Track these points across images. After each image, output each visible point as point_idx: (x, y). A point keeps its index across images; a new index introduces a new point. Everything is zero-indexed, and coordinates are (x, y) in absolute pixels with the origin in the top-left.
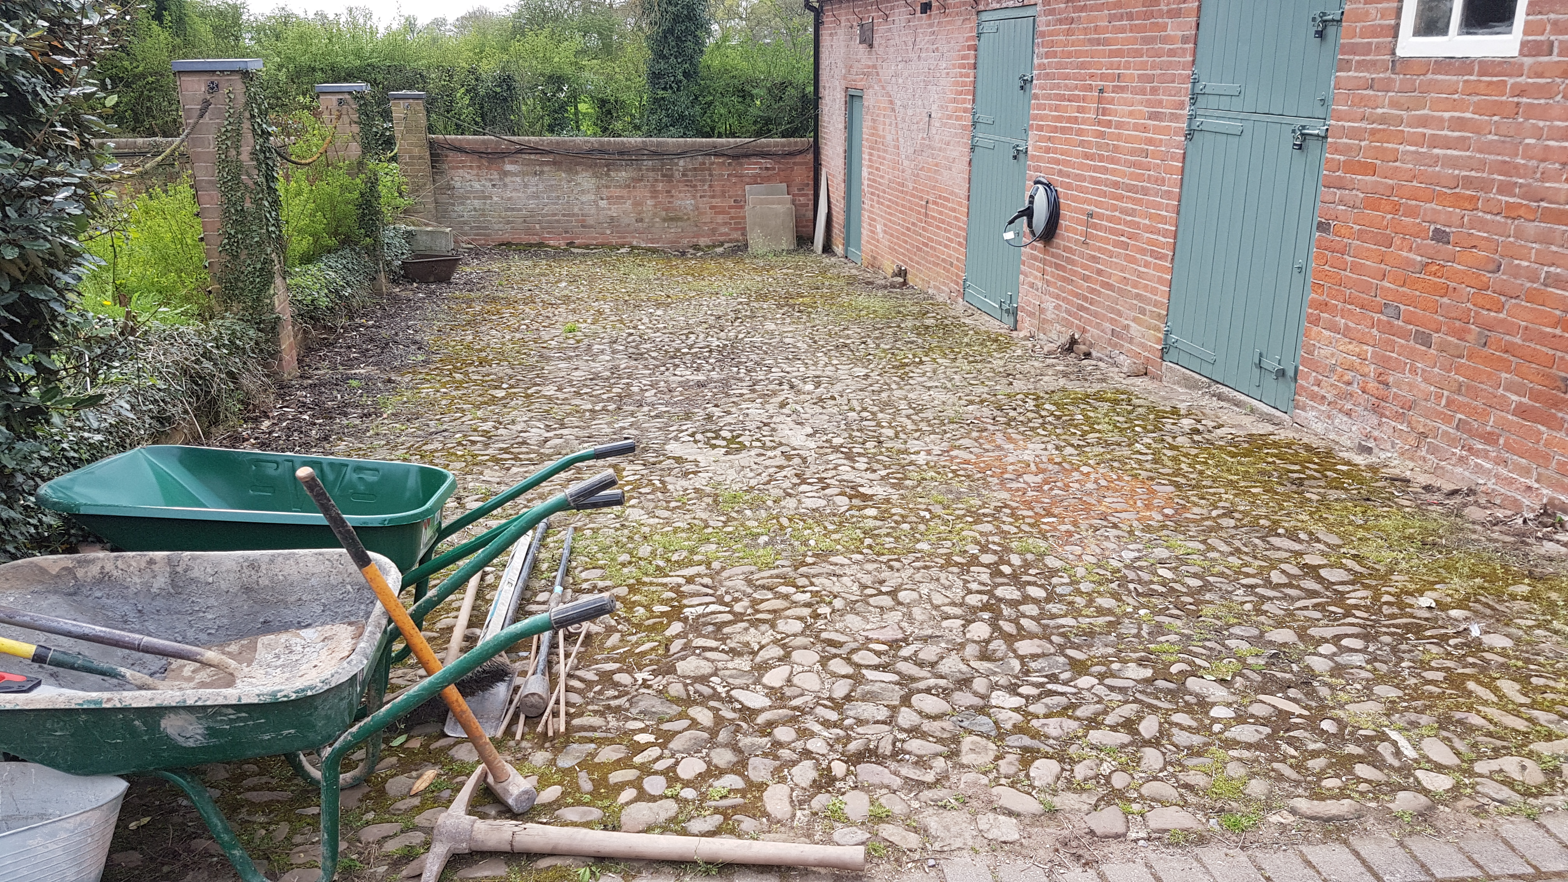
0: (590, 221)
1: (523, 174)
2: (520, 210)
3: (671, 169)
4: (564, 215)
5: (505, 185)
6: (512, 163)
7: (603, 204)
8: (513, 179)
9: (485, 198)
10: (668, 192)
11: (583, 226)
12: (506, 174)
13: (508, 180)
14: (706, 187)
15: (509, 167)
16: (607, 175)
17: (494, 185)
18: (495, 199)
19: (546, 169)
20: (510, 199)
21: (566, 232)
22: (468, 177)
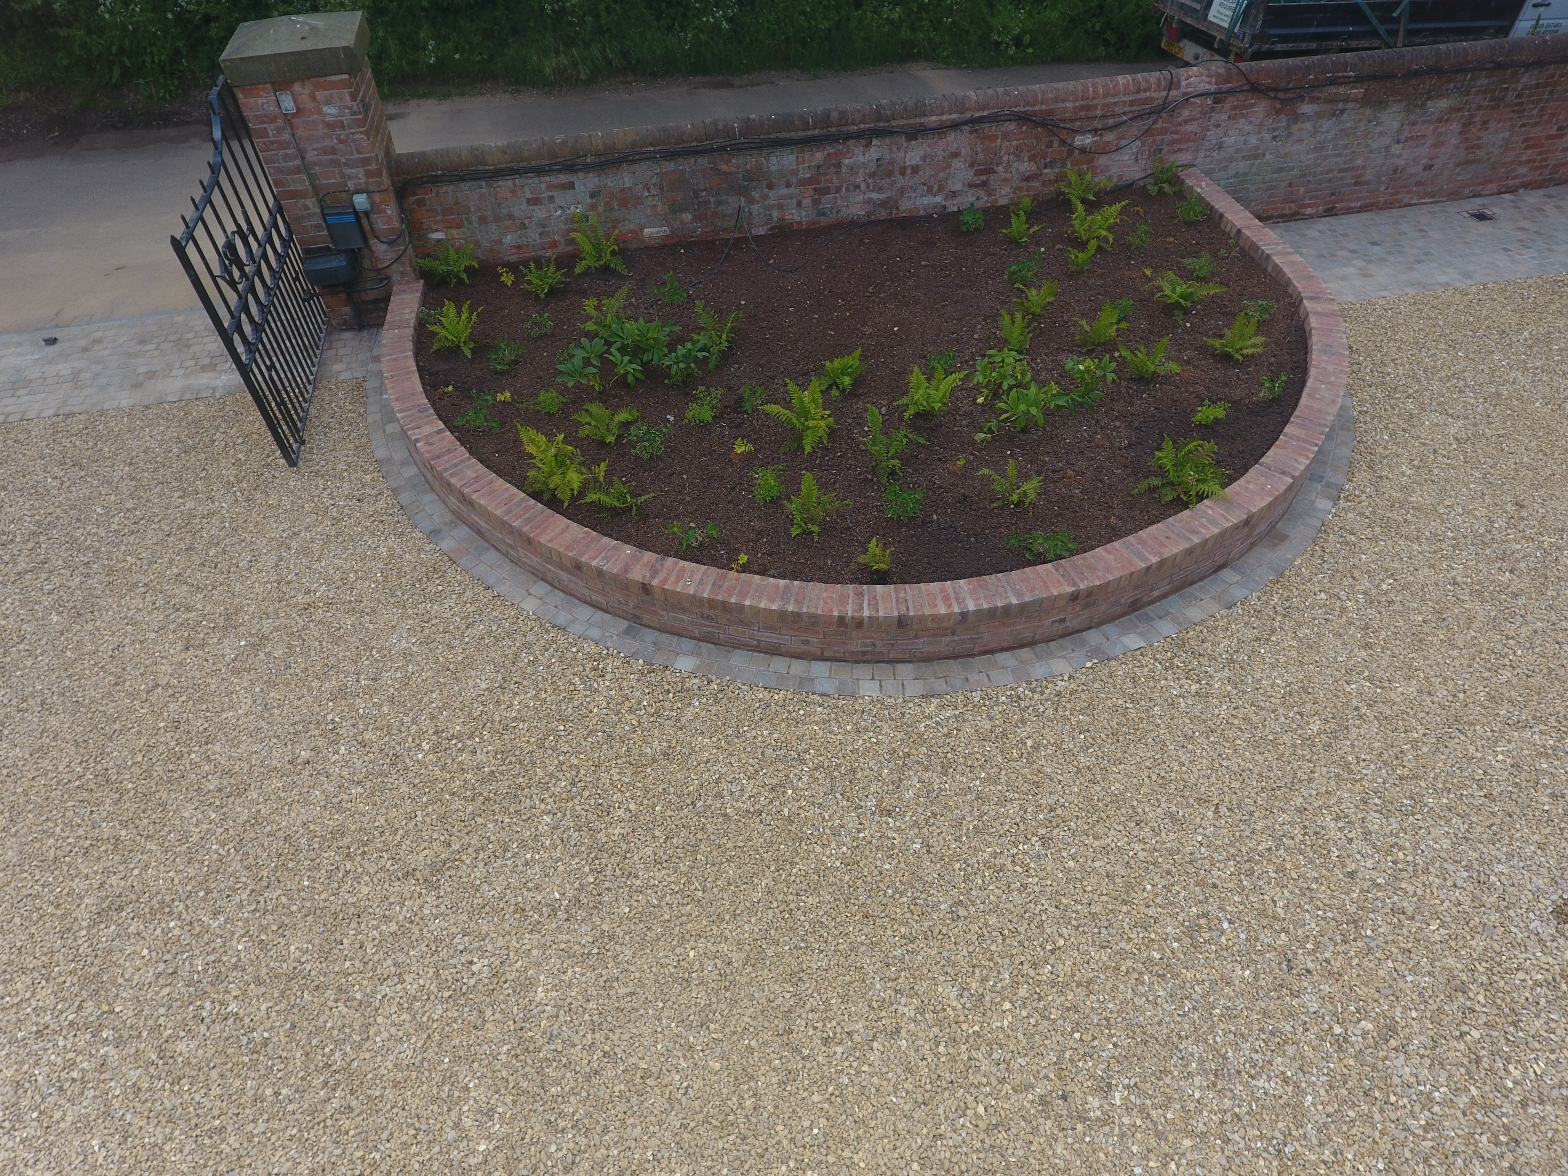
0: (1369, 175)
1: (1319, 115)
2: (1293, 168)
3: (1507, 89)
4: (1341, 171)
5: (1290, 135)
6: (1313, 100)
7: (1396, 149)
8: (1304, 126)
9: (1255, 157)
10: (1485, 123)
11: (1356, 184)
12: (1297, 118)
13: (1295, 128)
14: (1535, 112)
15: (1306, 108)
16: (1423, 106)
17: (1274, 138)
18: (1268, 157)
19: (1350, 105)
20: (1286, 155)
21: (1332, 194)
22: (1248, 128)
